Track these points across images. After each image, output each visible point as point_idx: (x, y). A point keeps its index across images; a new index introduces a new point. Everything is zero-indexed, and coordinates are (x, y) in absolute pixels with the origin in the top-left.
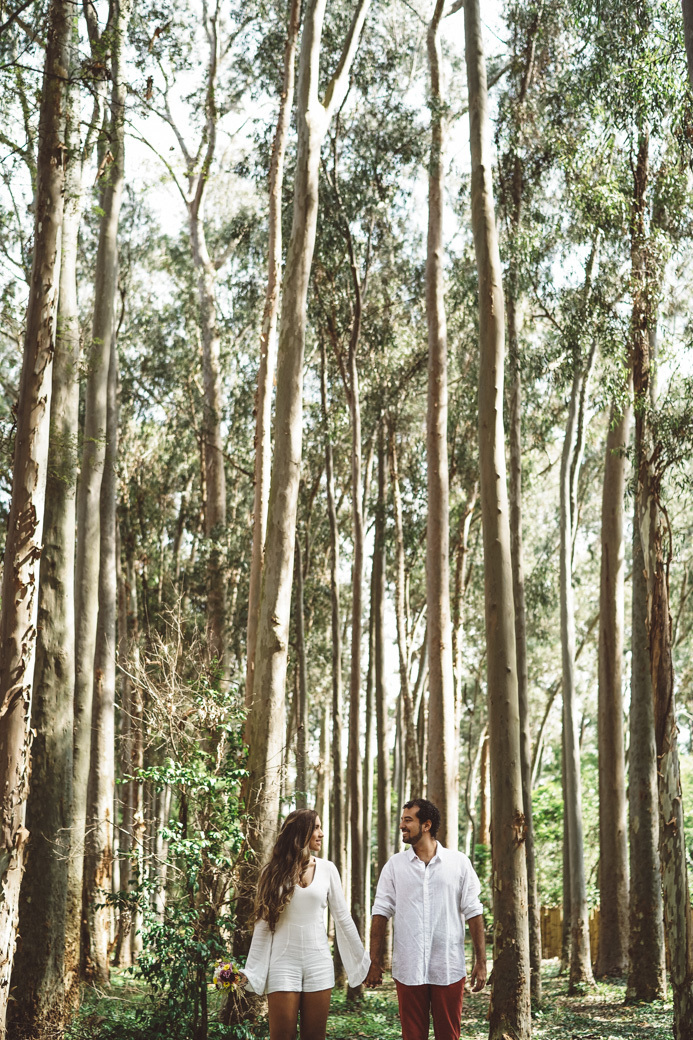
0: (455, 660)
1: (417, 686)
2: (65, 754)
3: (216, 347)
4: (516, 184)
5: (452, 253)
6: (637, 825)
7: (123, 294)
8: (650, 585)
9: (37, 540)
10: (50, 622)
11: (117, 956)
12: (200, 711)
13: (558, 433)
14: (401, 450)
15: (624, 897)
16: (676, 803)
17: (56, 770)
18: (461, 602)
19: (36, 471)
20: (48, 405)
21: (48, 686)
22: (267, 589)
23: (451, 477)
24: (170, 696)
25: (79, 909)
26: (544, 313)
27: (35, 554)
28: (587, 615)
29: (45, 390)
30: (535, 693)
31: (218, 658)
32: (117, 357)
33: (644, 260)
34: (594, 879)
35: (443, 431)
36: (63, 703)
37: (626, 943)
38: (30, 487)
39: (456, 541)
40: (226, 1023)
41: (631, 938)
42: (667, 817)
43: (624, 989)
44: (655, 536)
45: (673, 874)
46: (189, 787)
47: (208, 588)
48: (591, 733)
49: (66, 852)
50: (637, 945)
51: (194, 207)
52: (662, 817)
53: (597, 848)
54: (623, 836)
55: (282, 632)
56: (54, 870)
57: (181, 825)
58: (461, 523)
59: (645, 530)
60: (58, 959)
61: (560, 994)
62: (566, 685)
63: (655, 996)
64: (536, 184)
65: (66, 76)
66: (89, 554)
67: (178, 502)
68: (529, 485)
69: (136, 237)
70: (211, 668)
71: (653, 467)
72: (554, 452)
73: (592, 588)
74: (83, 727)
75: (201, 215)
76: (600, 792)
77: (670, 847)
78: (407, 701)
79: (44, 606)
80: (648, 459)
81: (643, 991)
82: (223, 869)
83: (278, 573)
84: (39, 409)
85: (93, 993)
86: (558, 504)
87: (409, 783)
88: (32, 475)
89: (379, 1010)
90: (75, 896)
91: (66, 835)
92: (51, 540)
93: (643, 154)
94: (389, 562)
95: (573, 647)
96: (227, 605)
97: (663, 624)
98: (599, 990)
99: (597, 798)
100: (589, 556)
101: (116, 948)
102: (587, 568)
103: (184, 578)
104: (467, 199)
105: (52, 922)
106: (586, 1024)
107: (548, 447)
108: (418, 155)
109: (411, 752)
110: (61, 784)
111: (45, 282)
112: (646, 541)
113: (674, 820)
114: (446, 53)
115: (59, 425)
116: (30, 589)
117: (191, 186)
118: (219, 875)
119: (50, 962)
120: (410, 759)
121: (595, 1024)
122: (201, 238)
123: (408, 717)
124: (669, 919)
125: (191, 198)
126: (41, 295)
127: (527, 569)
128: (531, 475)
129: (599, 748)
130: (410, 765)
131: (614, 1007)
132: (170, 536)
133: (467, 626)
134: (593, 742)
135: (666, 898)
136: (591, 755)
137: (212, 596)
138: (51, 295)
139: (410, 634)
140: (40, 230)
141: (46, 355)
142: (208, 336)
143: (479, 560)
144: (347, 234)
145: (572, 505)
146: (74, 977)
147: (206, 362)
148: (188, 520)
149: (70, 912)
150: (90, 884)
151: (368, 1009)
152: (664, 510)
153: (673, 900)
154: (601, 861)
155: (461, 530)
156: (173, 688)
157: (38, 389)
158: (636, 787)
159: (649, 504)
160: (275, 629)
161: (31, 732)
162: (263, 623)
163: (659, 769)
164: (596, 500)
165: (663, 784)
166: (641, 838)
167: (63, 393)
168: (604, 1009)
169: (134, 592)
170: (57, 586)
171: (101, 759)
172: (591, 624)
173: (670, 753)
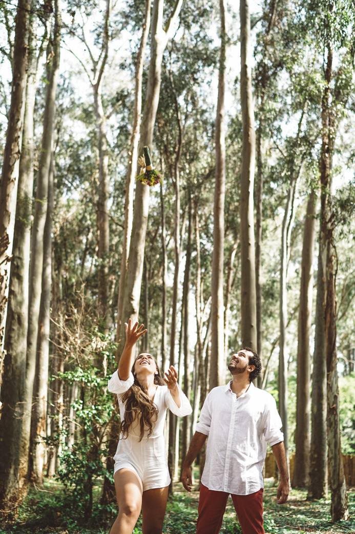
0: (225, 325)
1: (205, 339)
2: (22, 364)
3: (106, 160)
4: (264, 78)
5: (230, 116)
6: (315, 410)
7: (59, 131)
8: (326, 285)
9: (9, 252)
10: (15, 296)
11: (48, 473)
12: (93, 344)
13: (281, 211)
14: (201, 217)
15: (307, 447)
16: (336, 397)
17: (17, 373)
18: (229, 296)
19: (9, 216)
20: (16, 182)
21: (13, 330)
22: (128, 282)
23: (226, 231)
24: (77, 335)
25: (28, 446)
26: (276, 147)
27: (8, 259)
28: (294, 305)
29: (15, 174)
30: (266, 345)
31: (103, 317)
32: (54, 163)
33: (328, 118)
34: (292, 439)
35: (222, 206)
36: (21, 338)
37: (308, 470)
38: (6, 225)
39: (227, 264)
40: (101, 504)
41: (310, 467)
42: (331, 404)
43: (306, 493)
44: (329, 260)
45: (333, 433)
46: (86, 383)
47: (99, 285)
48: (294, 365)
49: (22, 415)
50: (313, 471)
51: (96, 87)
52: (328, 404)
53: (295, 424)
54: (308, 417)
55: (136, 304)
56: (15, 425)
57: (81, 402)
58: (230, 255)
59: (324, 257)
60: (16, 470)
61: (273, 495)
62: (281, 341)
63: (321, 497)
64: (274, 78)
65: (29, 9)
66: (37, 263)
67: (84, 241)
68: (266, 237)
69: (66, 102)
70: (99, 322)
71: (329, 225)
72: (279, 220)
73: (296, 291)
74: (32, 352)
75: (100, 91)
76: (297, 396)
77: (332, 419)
78: (200, 345)
79: (13, 289)
80: (327, 220)
81: (316, 494)
82: (102, 426)
83: (134, 273)
84: (12, 184)
85: (34, 490)
86: (280, 248)
87: (199, 387)
88: (7, 219)
89: (181, 501)
90: (25, 439)
91: (22, 407)
92: (17, 254)
93: (330, 64)
94: (193, 274)
95: (286, 322)
96: (108, 293)
97: (332, 305)
98: (293, 493)
99: (295, 398)
100: (296, 275)
101: (47, 468)
102: (295, 281)
103: (87, 280)
104: (238, 86)
105: (13, 451)
106: (287, 509)
107: (276, 217)
108: (215, 62)
109: (201, 371)
110: (20, 380)
111: (16, 118)
112: (324, 263)
113: (335, 406)
114: (229, 10)
115: (23, 194)
116: (5, 278)
117: (95, 76)
118: (100, 428)
119: (12, 471)
120: (200, 375)
121: (291, 510)
122: (100, 103)
123: (200, 353)
124: (331, 456)
125: (95, 82)
126: (14, 124)
127: (263, 280)
128: (267, 232)
129: (297, 373)
130: (200, 378)
131: (301, 502)
132: (80, 259)
133: (232, 308)
134: (294, 370)
135: (329, 445)
136: (293, 377)
137: (101, 289)
138: (19, 124)
139: (202, 311)
140: (14, 90)
141: (16, 156)
142: (102, 154)
143: (239, 275)
144: (176, 102)
145: (287, 247)
146: (24, 481)
147: (101, 168)
148: (89, 250)
149: (23, 447)
150: (34, 434)
151: (176, 500)
152: (334, 247)
153: (333, 446)
154: (296, 431)
155: (230, 259)
156: (79, 331)
157: (11, 174)
158: (316, 391)
159: (327, 244)
160: (132, 302)
161: (3, 352)
162: (126, 299)
163: (328, 380)
164: (300, 247)
165: (330, 387)
166: (317, 416)
167: (25, 176)
168: (295, 502)
169: (61, 286)
170: (20, 278)
171: (41, 371)
172: (295, 310)
173: (333, 372)
